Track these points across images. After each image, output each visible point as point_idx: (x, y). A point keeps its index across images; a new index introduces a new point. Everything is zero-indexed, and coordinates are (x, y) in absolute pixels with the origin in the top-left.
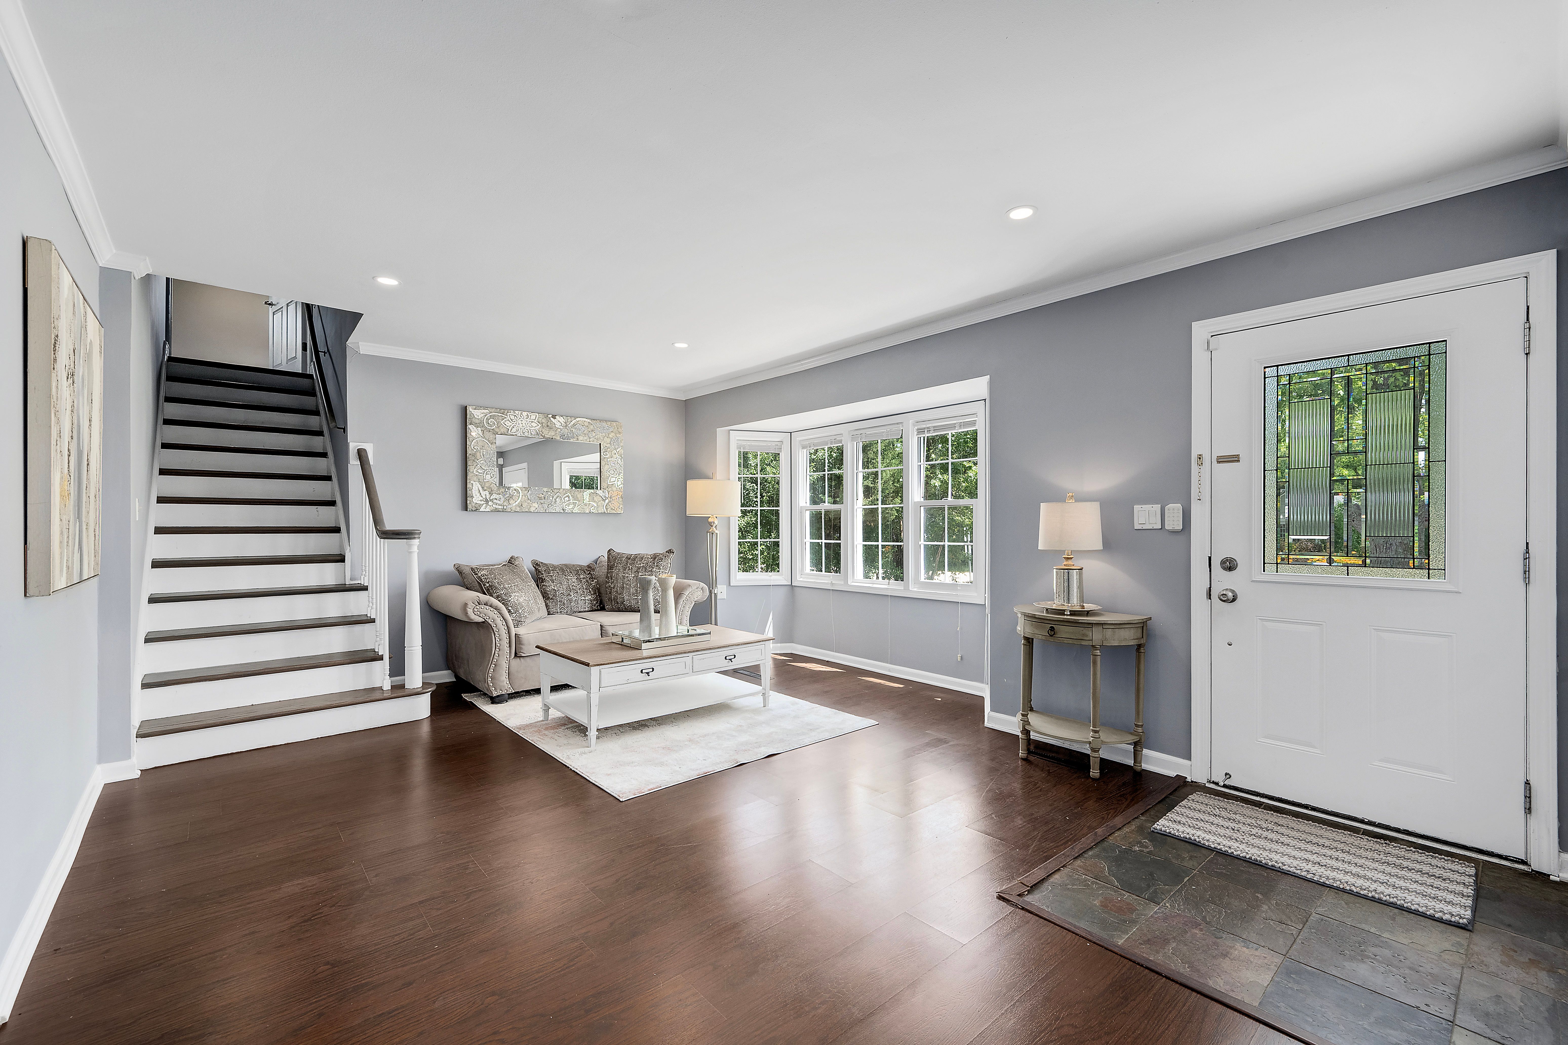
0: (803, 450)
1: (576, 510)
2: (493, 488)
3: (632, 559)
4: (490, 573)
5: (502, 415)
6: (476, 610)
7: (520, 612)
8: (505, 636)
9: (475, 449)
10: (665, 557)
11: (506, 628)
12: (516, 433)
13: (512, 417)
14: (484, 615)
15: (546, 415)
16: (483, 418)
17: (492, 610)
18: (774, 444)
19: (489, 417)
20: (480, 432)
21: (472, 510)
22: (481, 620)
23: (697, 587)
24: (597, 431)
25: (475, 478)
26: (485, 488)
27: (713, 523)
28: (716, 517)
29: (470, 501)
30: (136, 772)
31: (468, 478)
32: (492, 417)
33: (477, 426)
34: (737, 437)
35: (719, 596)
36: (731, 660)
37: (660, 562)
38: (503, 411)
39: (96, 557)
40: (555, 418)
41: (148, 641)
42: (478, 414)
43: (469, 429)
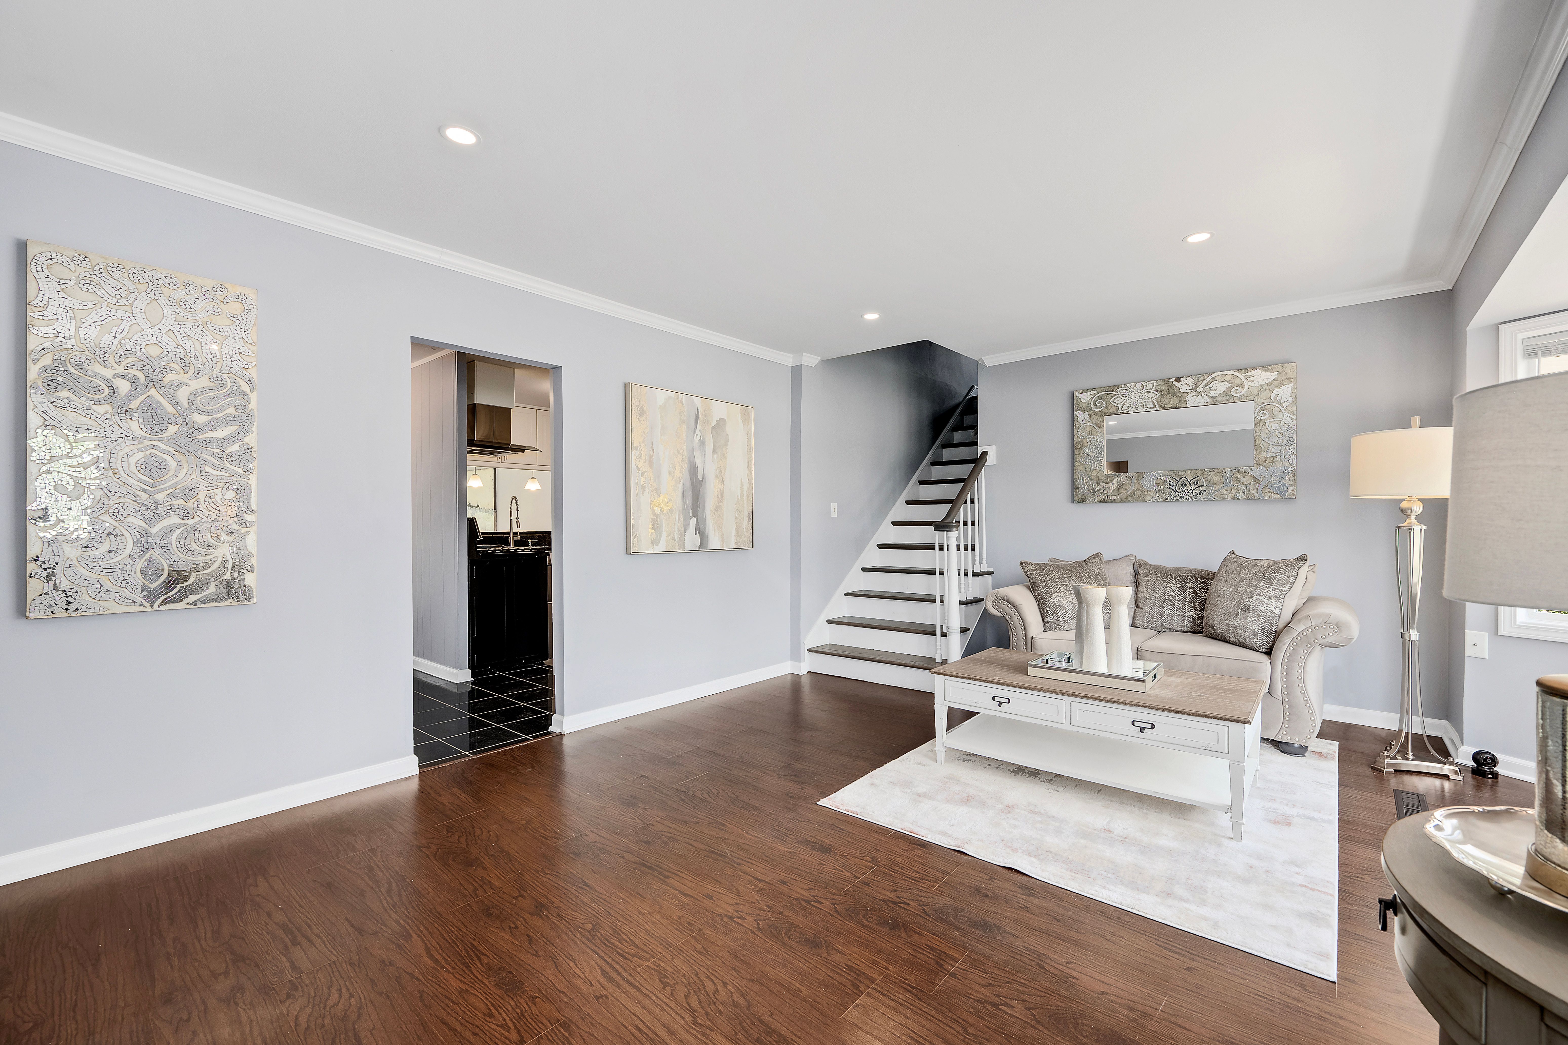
2: (1100, 477)
3: (1246, 565)
4: (1036, 569)
5: (1112, 393)
6: (995, 604)
8: (1021, 636)
9: (1082, 436)
11: (1022, 628)
12: (1127, 410)
13: (1124, 393)
14: (1002, 611)
15: (1166, 380)
16: (1090, 401)
17: (1009, 606)
19: (1097, 399)
20: (1087, 417)
21: (1078, 502)
22: (999, 614)
23: (1323, 620)
24: (1247, 384)
25: (1081, 468)
26: (1092, 477)
27: (1410, 511)
28: (1419, 500)
29: (1077, 492)
30: (804, 671)
31: (1075, 468)
32: (1100, 398)
33: (1084, 411)
34: (1519, 333)
35: (1469, 651)
36: (1142, 729)
37: (1274, 573)
38: (1112, 388)
39: (741, 538)
40: (1180, 381)
41: (846, 594)
42: (1085, 398)
43: (1076, 415)
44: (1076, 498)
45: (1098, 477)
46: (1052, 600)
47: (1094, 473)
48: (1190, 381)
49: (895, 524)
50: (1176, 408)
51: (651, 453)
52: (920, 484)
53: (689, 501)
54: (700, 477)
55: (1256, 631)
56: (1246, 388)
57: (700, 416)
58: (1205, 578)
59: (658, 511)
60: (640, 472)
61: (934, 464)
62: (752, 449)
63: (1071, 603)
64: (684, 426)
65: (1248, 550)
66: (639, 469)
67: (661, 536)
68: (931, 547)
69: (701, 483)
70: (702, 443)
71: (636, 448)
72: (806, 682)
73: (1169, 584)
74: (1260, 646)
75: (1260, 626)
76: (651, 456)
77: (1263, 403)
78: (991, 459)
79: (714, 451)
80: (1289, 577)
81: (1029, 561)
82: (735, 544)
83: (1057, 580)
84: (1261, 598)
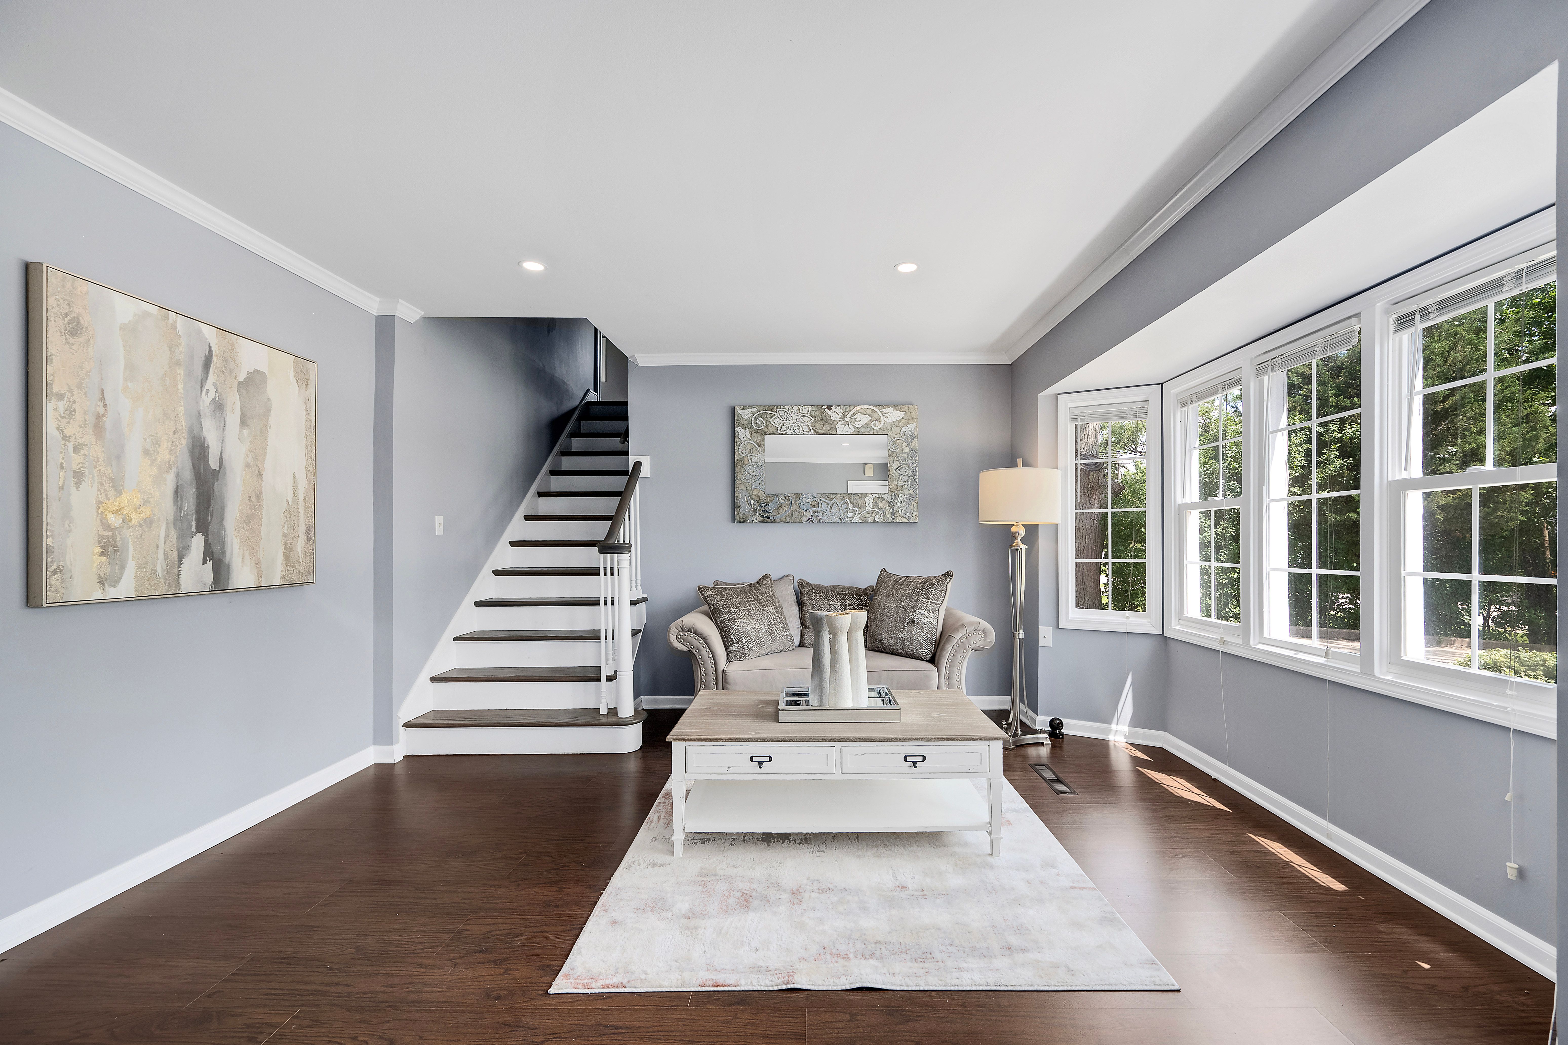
0: (1183, 409)
1: (856, 519)
2: (761, 496)
3: (901, 582)
4: (717, 594)
5: (771, 412)
6: (680, 637)
7: (744, 642)
8: (711, 671)
9: (743, 453)
10: (939, 582)
11: (712, 661)
12: (786, 432)
13: (782, 413)
14: (688, 644)
15: (820, 407)
16: (751, 418)
17: (697, 638)
18: (1134, 406)
19: (757, 417)
20: (748, 435)
21: (740, 522)
22: (685, 648)
23: (974, 628)
24: (883, 419)
25: (742, 486)
26: (753, 497)
27: (1017, 534)
28: (1022, 525)
29: (738, 511)
30: (398, 758)
31: (736, 486)
32: (760, 416)
33: (745, 428)
34: (1070, 402)
35: (1041, 643)
36: (915, 763)
37: (930, 588)
38: (772, 408)
39: (294, 567)
40: (831, 409)
41: (456, 639)
42: (745, 414)
43: (737, 432)
44: (737, 518)
45: (758, 496)
46: (736, 627)
47: (755, 493)
48: (839, 410)
49: (513, 544)
50: (827, 434)
51: (101, 410)
52: (539, 497)
53: (190, 504)
54: (213, 464)
55: (921, 642)
56: (882, 423)
57: (215, 359)
58: (859, 595)
59: (114, 520)
60: (70, 446)
61: (553, 473)
62: (313, 427)
63: (754, 628)
64: (181, 372)
65: (899, 568)
66: (66, 438)
67: (123, 568)
68: (595, 572)
69: (216, 474)
70: (219, 406)
71: (60, 397)
72: (399, 772)
73: (832, 603)
74: (926, 656)
75: (924, 637)
76: (99, 417)
77: (895, 438)
78: (645, 472)
79: (243, 423)
80: (941, 592)
81: (707, 586)
82: (283, 577)
83: (738, 605)
84: (922, 612)
